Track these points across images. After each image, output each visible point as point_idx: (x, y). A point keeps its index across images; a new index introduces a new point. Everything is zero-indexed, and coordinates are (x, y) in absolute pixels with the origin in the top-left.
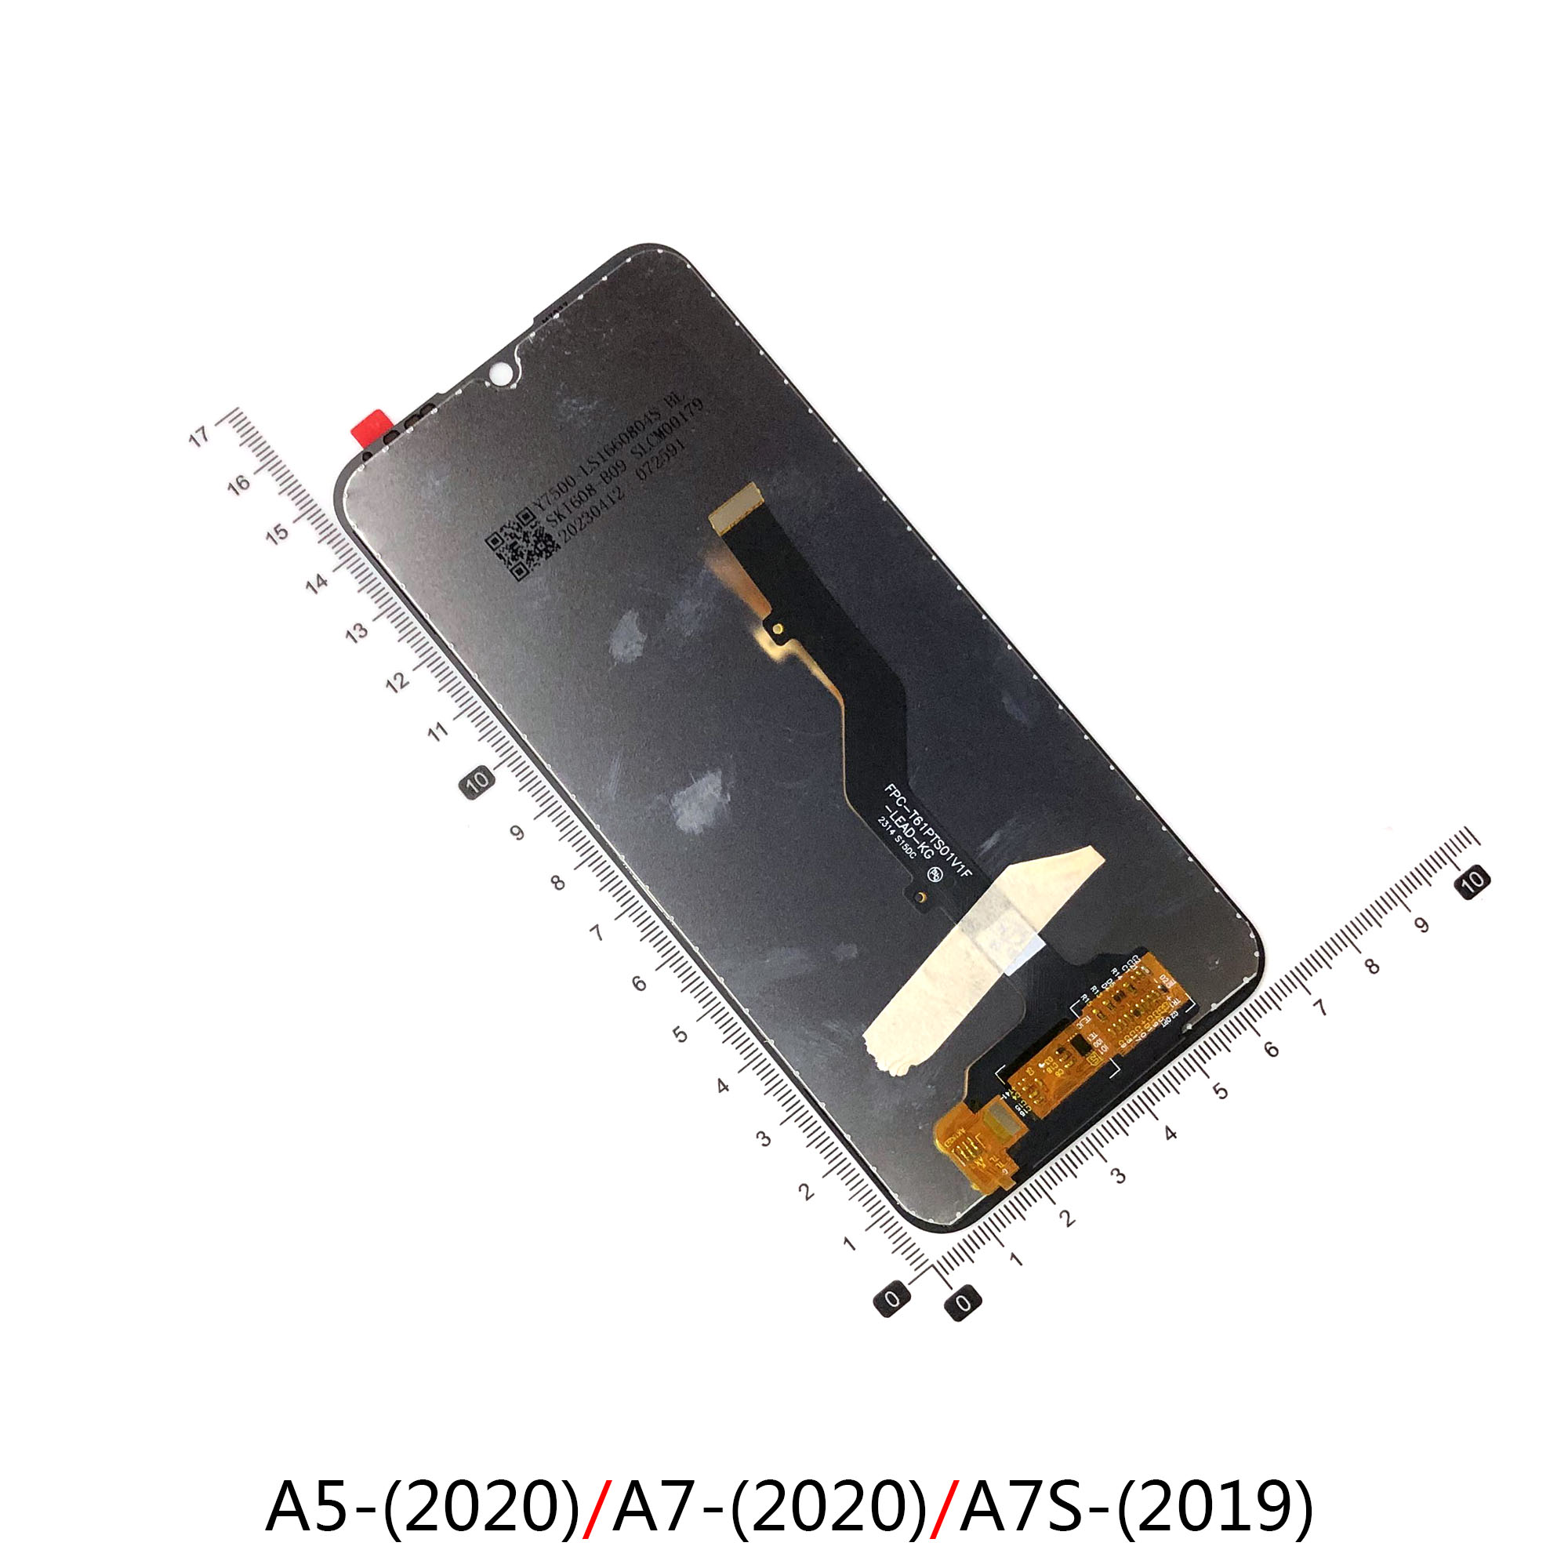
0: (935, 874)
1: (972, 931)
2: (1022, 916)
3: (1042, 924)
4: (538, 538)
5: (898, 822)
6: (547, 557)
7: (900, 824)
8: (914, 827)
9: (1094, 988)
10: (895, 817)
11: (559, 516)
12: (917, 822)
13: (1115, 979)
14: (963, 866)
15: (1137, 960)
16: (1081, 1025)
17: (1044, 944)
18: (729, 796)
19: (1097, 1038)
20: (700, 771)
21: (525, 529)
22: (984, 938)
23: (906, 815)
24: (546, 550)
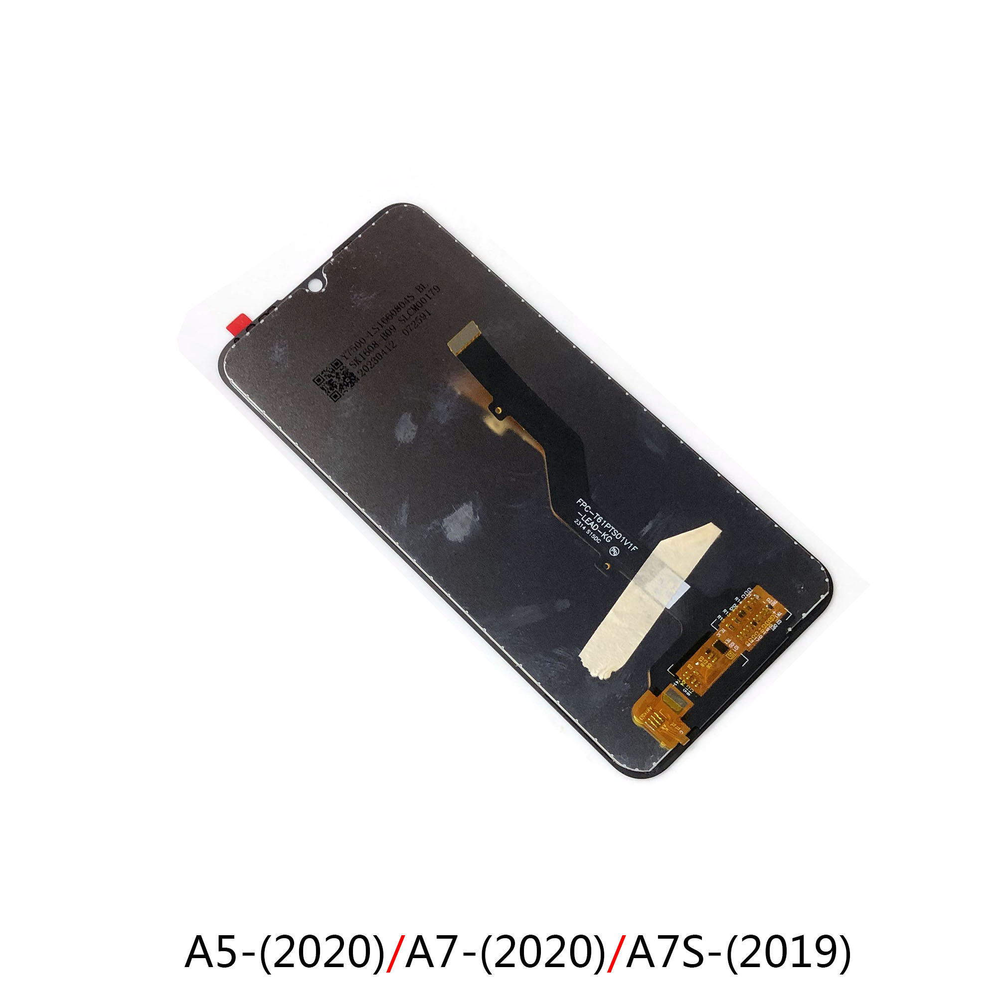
0: (614, 551)
1: (642, 584)
2: (673, 571)
3: (686, 574)
4: (345, 375)
5: (587, 521)
6: (352, 386)
7: (589, 523)
8: (598, 524)
9: (725, 611)
10: (585, 519)
11: (356, 361)
12: (599, 520)
13: (738, 604)
14: (631, 544)
15: (750, 591)
16: (720, 635)
17: (690, 587)
18: (478, 517)
19: (731, 642)
20: (459, 504)
21: (336, 371)
22: (650, 587)
23: (592, 517)
24: (351, 382)
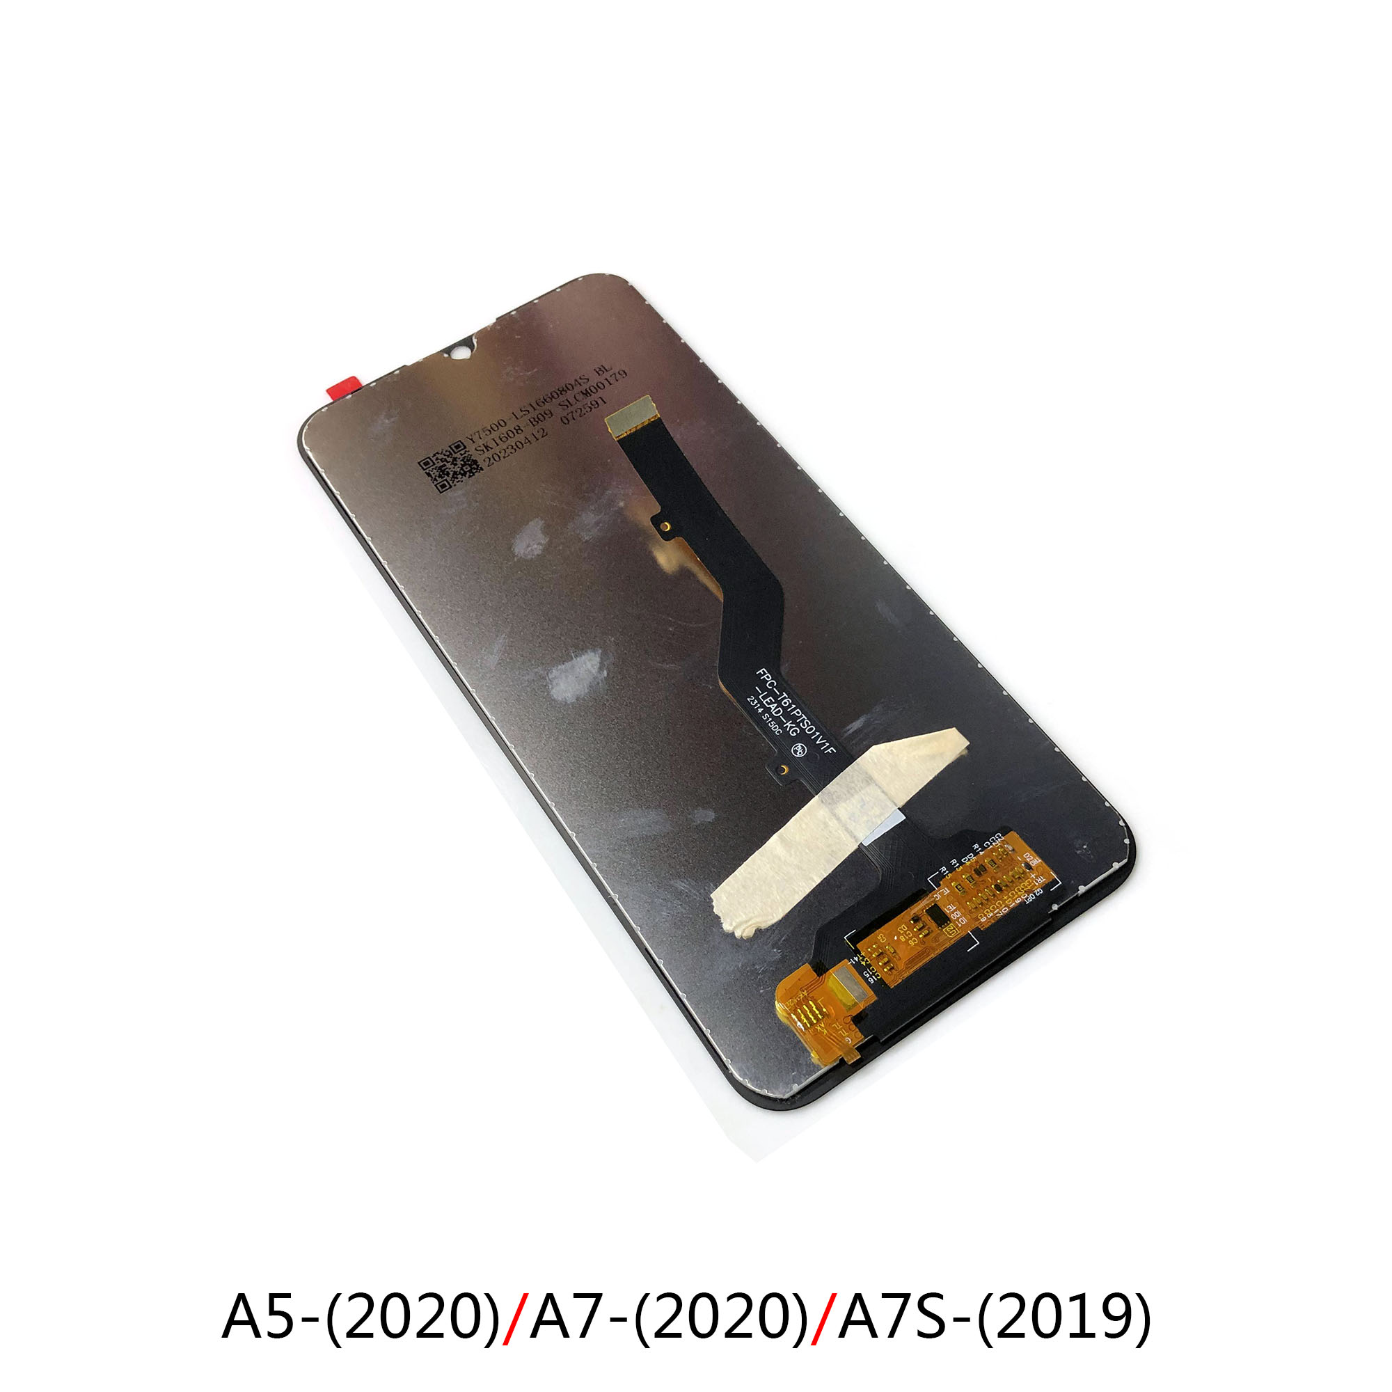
0: (799, 750)
1: (832, 803)
2: (883, 792)
3: (903, 799)
4: (465, 462)
5: (767, 702)
6: (470, 476)
7: (769, 704)
8: (783, 707)
9: (954, 861)
10: (764, 698)
11: (486, 447)
12: (785, 703)
13: (976, 854)
14: (828, 744)
15: (1000, 838)
16: (939, 896)
17: (905, 818)
18: (605, 672)
19: (955, 910)
20: (581, 649)
21: (455, 455)
22: (843, 809)
23: (776, 697)
24: (470, 471)
